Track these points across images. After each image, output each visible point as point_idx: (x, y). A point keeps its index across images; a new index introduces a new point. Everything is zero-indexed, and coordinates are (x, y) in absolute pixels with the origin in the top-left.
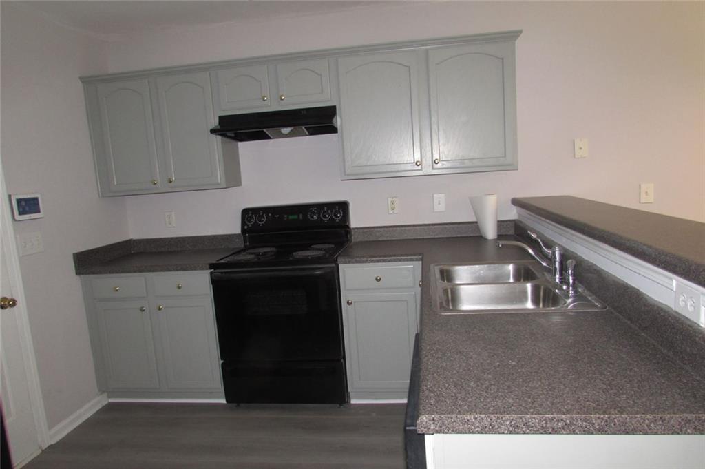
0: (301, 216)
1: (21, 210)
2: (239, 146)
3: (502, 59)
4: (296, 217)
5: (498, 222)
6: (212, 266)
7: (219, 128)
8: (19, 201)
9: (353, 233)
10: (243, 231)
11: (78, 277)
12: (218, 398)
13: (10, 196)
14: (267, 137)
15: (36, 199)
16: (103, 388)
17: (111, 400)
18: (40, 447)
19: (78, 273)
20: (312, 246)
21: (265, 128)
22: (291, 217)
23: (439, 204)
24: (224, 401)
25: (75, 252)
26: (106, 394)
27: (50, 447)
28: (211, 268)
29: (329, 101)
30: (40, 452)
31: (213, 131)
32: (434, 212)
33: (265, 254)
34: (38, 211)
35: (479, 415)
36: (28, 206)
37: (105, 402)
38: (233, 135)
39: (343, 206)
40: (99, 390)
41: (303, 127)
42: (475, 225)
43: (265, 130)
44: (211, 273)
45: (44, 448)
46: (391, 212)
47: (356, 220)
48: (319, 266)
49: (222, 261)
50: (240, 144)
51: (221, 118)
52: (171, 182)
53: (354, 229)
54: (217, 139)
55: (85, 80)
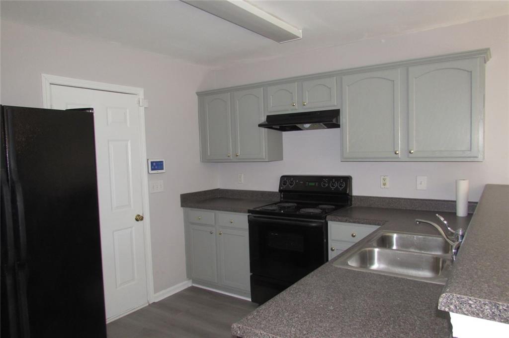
0: (317, 184)
1: (153, 167)
2: (283, 134)
3: (471, 72)
4: (313, 184)
5: (469, 202)
6: (249, 211)
7: (267, 123)
8: (152, 163)
9: (353, 199)
10: (280, 191)
11: (182, 208)
12: (247, 297)
13: (148, 160)
14: (300, 129)
15: (162, 162)
16: (189, 276)
17: (194, 285)
18: (148, 302)
19: (182, 206)
20: (320, 206)
21: (297, 124)
22: (310, 184)
23: (421, 184)
24: (250, 300)
25: (182, 193)
26: (191, 280)
27: (154, 303)
28: (249, 213)
29: (335, 106)
30: (147, 305)
31: (260, 125)
32: (417, 190)
33: (289, 207)
34: (163, 169)
35: (263, 332)
36: (157, 166)
37: (190, 285)
38: (279, 127)
39: (347, 180)
40: (187, 277)
41: (321, 124)
42: (453, 204)
43: (296, 125)
44: (248, 216)
45: (150, 303)
46: (383, 187)
47: (357, 190)
48: (314, 220)
49: (258, 209)
50: (284, 133)
51: (268, 117)
52: (237, 156)
53: (354, 196)
54: (264, 130)
55: (198, 94)
